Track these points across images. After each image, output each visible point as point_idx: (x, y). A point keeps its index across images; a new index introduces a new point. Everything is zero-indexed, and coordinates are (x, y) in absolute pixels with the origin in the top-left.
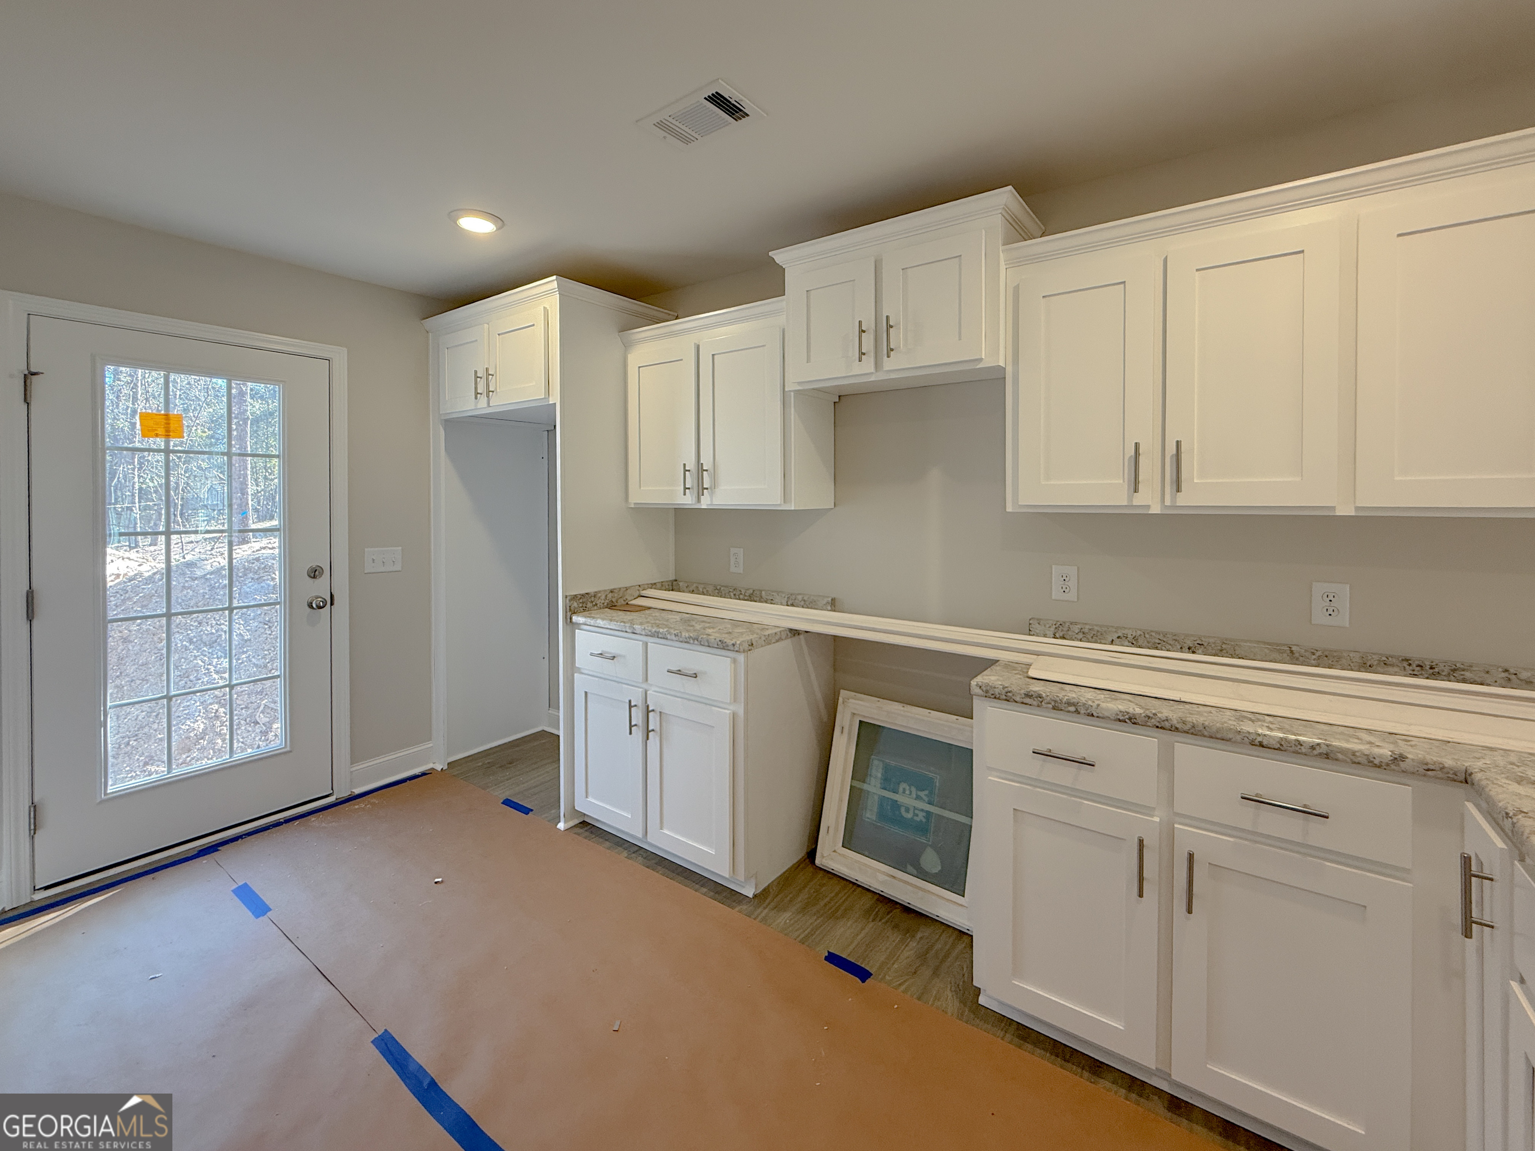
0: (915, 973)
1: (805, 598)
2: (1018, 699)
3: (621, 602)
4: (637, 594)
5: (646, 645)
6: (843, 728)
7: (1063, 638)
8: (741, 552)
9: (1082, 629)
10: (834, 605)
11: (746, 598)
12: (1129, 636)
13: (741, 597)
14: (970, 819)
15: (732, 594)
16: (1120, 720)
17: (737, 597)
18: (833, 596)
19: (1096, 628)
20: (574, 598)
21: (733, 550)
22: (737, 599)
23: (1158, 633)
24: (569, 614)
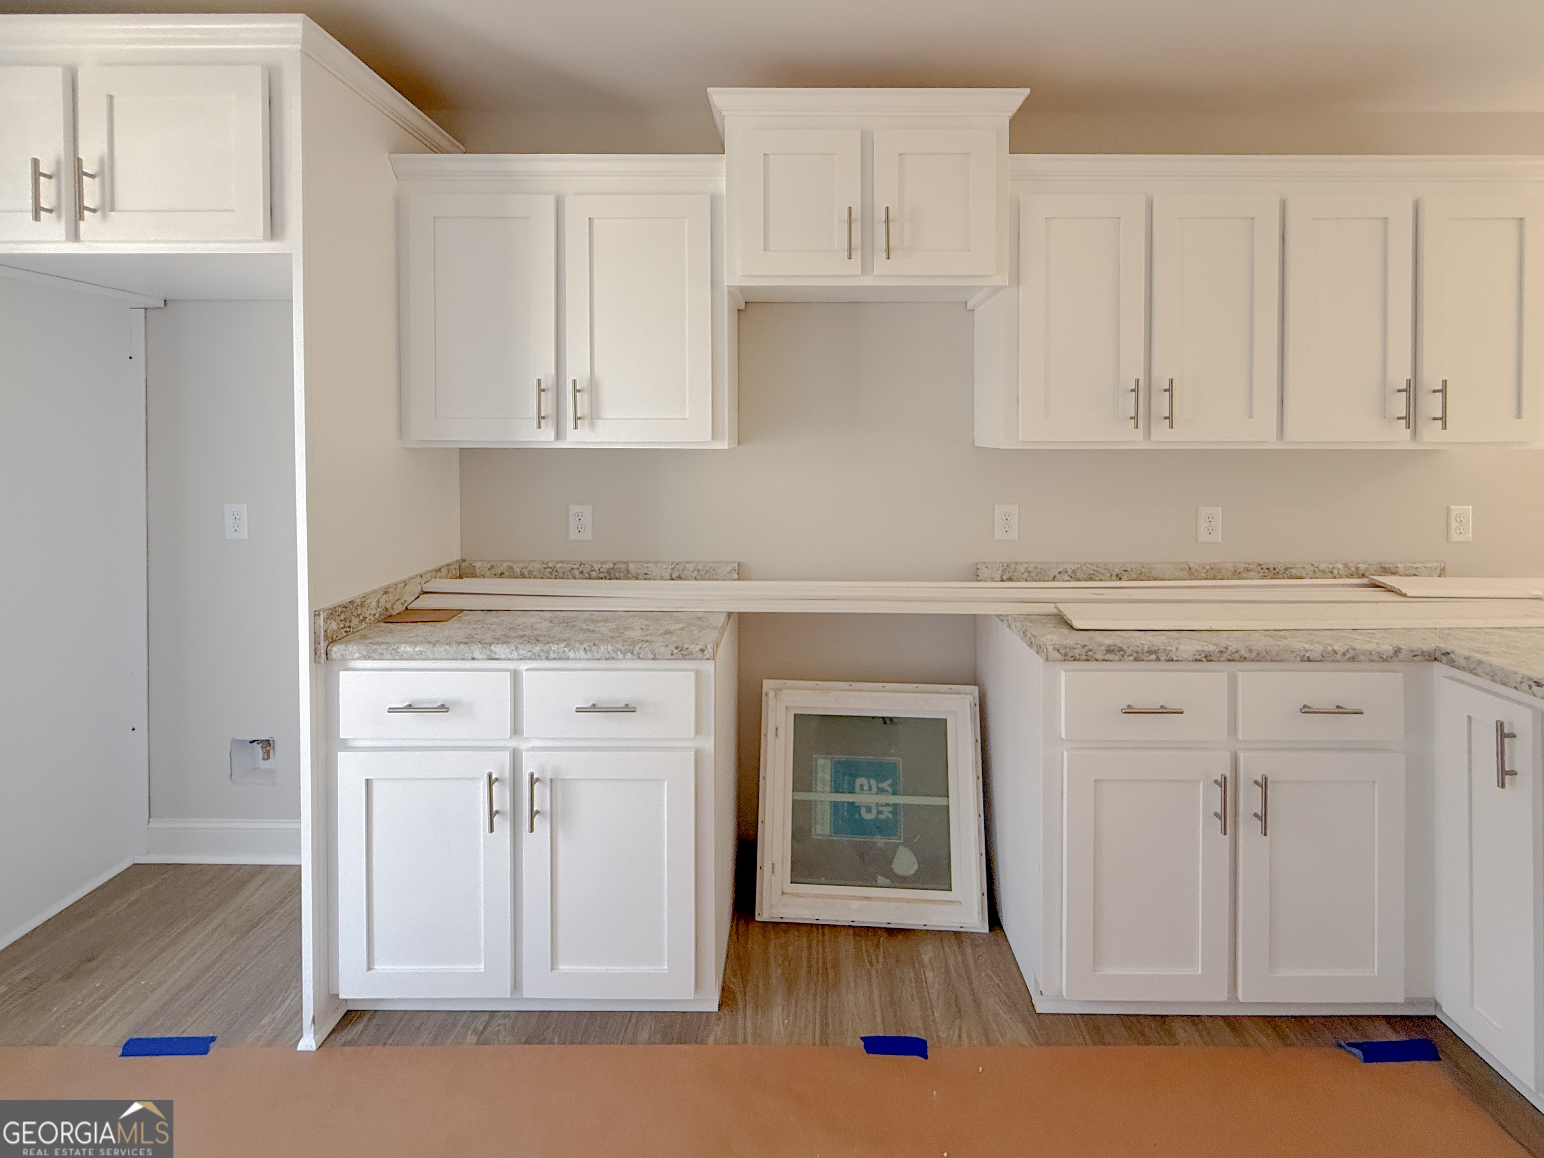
0: (960, 1011)
1: (700, 567)
2: (1099, 656)
3: (400, 608)
4: (418, 590)
5: (516, 676)
6: (777, 729)
7: (1010, 579)
8: (587, 511)
9: (1027, 568)
10: (741, 573)
11: (601, 575)
12: (1069, 570)
13: (593, 574)
14: (947, 798)
15: (577, 572)
16: (1196, 660)
17: (587, 575)
18: (738, 560)
19: (1040, 566)
20: (332, 613)
21: (574, 509)
22: (586, 578)
23: (1091, 564)
24: (323, 645)
